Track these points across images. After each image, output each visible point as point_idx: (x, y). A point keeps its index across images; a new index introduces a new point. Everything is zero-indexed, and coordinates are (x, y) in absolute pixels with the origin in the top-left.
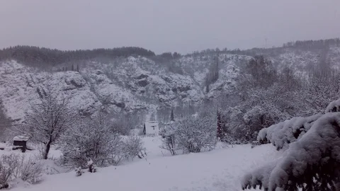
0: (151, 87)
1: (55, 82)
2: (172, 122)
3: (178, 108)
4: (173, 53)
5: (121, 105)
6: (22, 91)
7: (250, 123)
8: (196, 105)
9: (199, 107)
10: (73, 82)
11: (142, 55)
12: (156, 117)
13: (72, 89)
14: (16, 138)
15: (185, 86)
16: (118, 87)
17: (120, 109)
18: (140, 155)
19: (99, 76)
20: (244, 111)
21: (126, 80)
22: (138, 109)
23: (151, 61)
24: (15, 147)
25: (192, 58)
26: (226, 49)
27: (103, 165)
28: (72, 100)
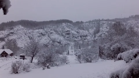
0: (71, 35)
1: (35, 33)
2: (80, 50)
3: (82, 44)
4: (80, 21)
5: (59, 43)
6: (23, 37)
7: (114, 51)
8: (90, 43)
9: (91, 44)
11: (68, 23)
12: (73, 47)
13: (41, 36)
14: (21, 55)
15: (85, 35)
16: (58, 35)
17: (59, 44)
18: (67, 62)
19: (51, 31)
20: (111, 46)
21: (61, 32)
22: (66, 44)
23: (71, 25)
24: (21, 58)
25: (88, 23)
26: (103, 19)
27: (52, 66)
28: (41, 41)
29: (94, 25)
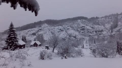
0: (86, 31)
1: (56, 29)
2: (95, 44)
3: (97, 39)
4: (95, 17)
5: (75, 37)
6: (48, 32)
8: (106, 38)
9: (107, 39)
10: (60, 29)
11: (83, 19)
12: (88, 42)
13: (60, 32)
14: (46, 46)
15: (101, 30)
17: (74, 38)
18: (82, 55)
19: (68, 27)
21: (77, 28)
22: (81, 39)
23: (86, 21)
24: (46, 48)
25: (104, 18)
27: (69, 57)
29: (111, 20)
